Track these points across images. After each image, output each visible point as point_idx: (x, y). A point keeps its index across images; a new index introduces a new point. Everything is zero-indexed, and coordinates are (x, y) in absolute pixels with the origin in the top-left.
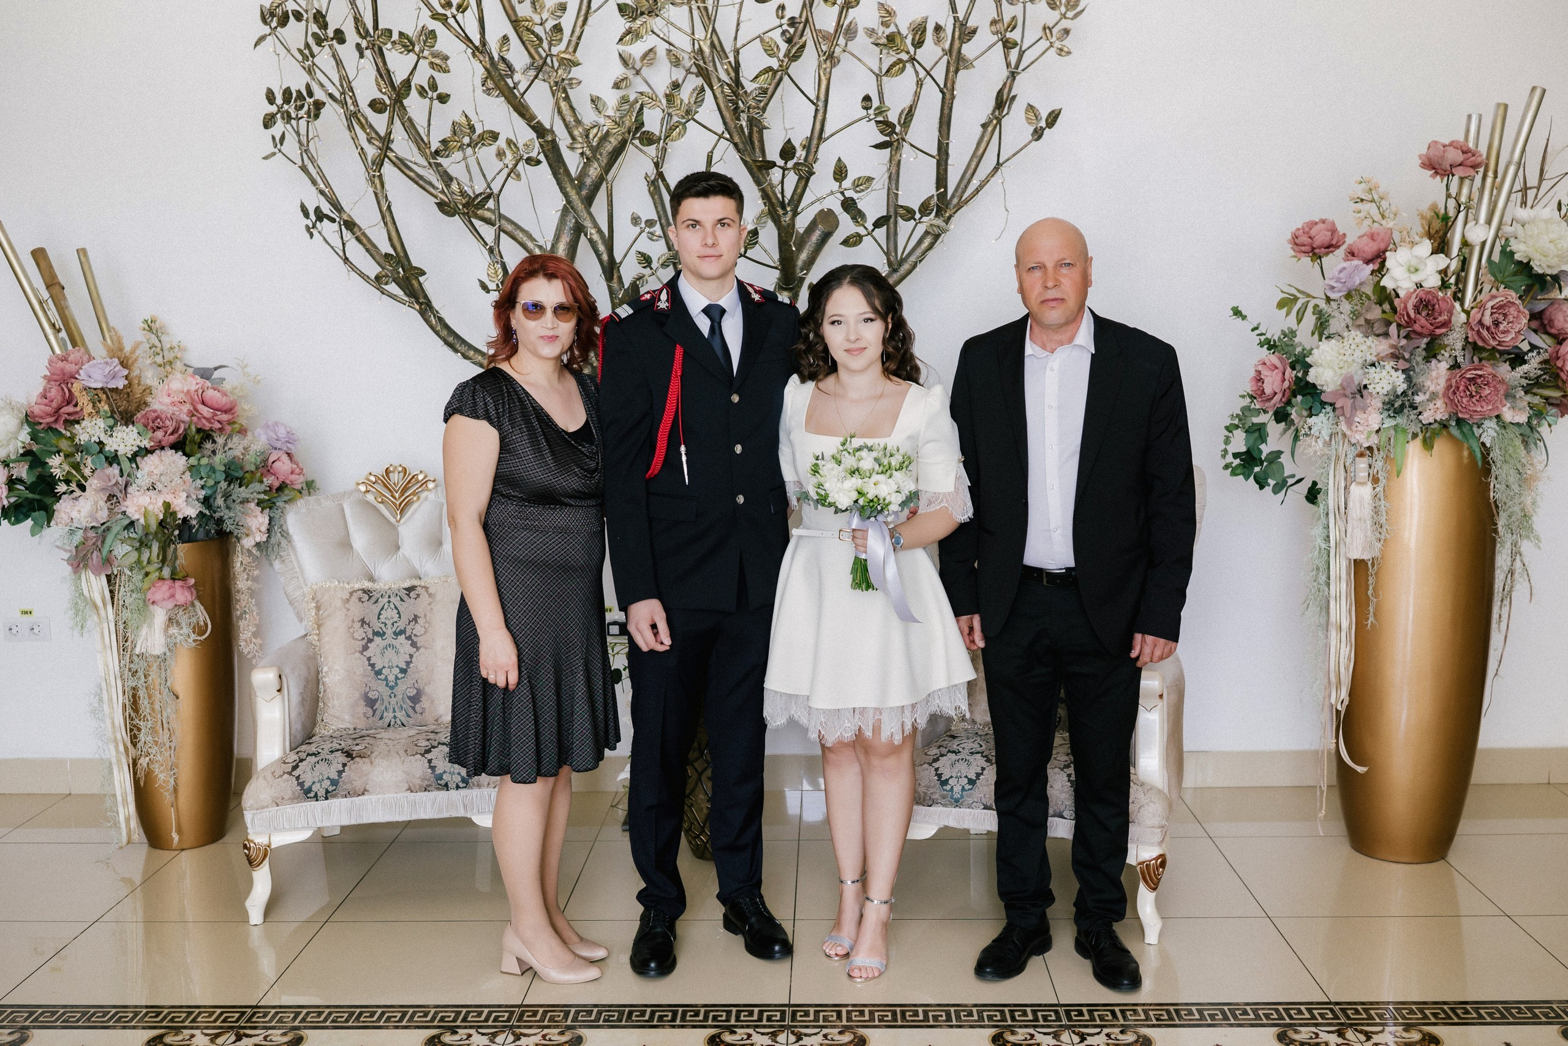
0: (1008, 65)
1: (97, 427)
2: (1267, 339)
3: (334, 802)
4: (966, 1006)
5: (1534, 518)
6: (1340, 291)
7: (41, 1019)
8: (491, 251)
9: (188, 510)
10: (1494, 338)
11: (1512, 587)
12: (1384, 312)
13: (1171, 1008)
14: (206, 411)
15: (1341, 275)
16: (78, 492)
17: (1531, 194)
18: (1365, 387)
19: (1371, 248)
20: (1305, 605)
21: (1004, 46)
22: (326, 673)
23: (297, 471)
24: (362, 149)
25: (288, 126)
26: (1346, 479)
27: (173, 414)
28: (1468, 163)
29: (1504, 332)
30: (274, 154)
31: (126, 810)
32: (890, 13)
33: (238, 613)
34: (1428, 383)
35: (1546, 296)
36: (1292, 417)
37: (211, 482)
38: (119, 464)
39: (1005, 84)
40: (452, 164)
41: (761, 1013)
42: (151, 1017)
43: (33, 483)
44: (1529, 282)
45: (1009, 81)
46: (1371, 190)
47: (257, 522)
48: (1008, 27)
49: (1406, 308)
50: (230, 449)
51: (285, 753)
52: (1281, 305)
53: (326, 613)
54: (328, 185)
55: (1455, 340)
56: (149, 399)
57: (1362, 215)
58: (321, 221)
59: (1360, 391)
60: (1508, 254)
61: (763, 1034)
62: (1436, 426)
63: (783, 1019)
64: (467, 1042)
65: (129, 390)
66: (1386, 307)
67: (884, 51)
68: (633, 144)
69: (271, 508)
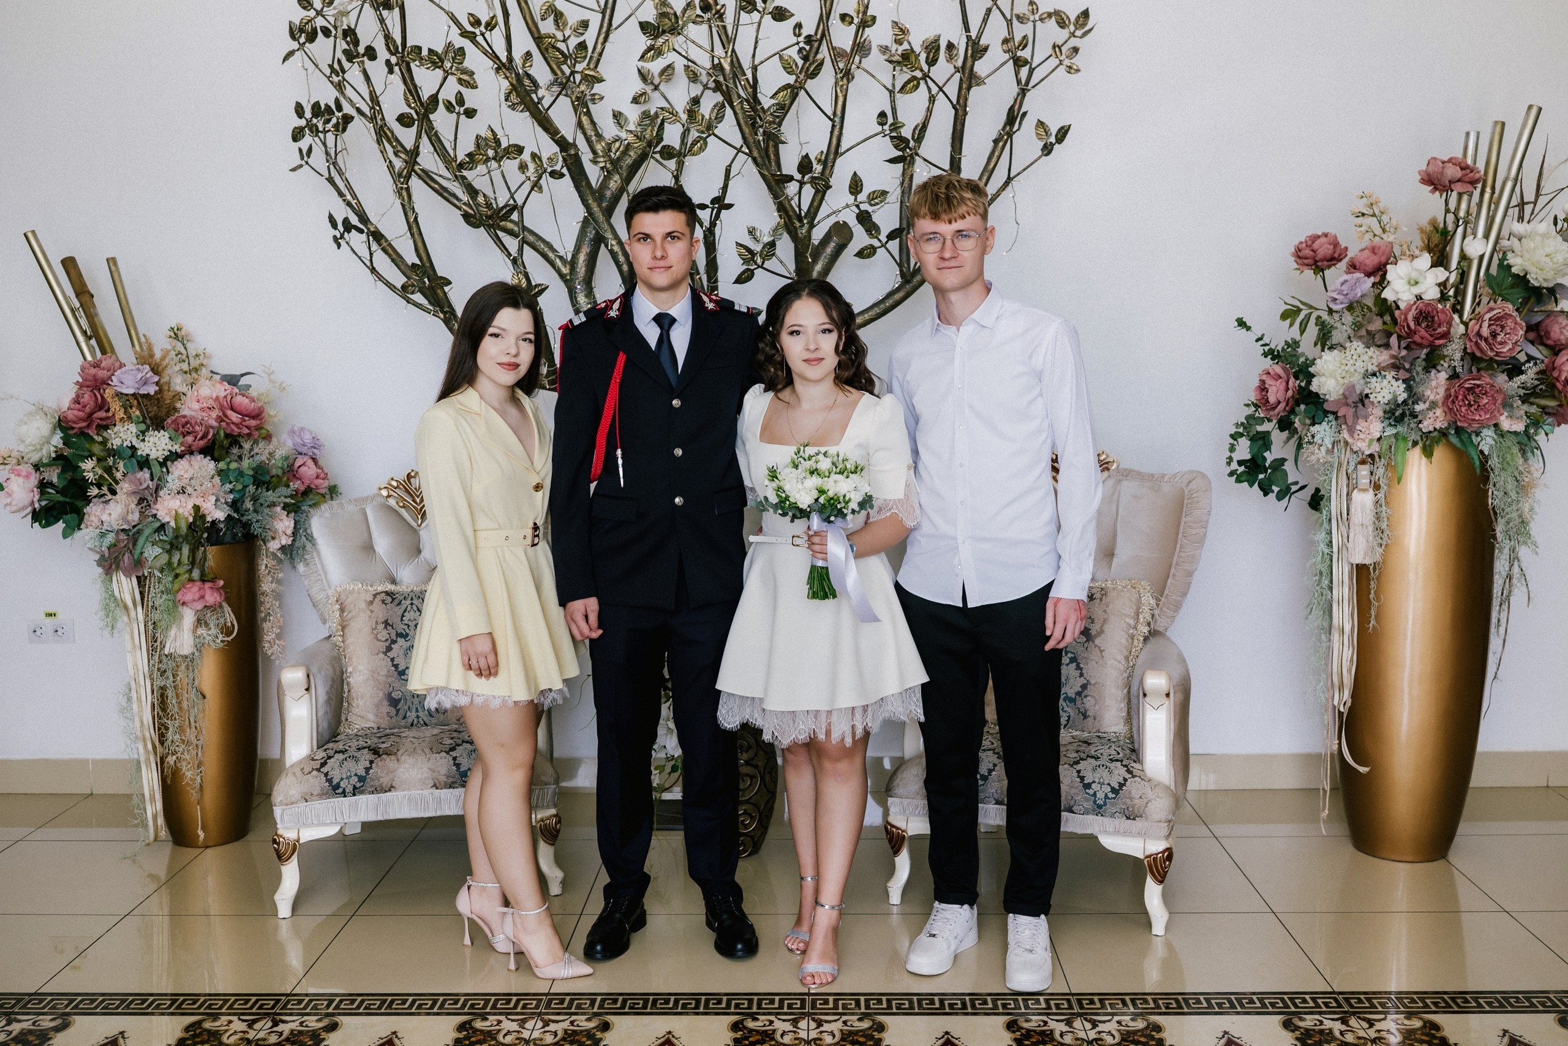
0: (1019, 82)
1: (129, 432)
2: (1271, 349)
3: (362, 799)
4: (980, 995)
5: (1532, 525)
6: (1342, 303)
7: (81, 1006)
8: (514, 261)
9: (217, 514)
10: (1492, 349)
11: (1510, 592)
12: (1385, 323)
13: (1180, 997)
14: (235, 417)
15: (1344, 287)
16: (109, 496)
17: (1528, 209)
18: (1367, 396)
19: (1372, 261)
20: (1309, 610)
21: (1015, 64)
22: (350, 673)
23: (322, 475)
24: (390, 162)
25: (316, 139)
26: (1348, 485)
27: (203, 419)
28: (1467, 179)
29: (1501, 343)
30: (301, 166)
31: (154, 808)
32: (904, 31)
33: (263, 615)
34: (1428, 393)
35: (1543, 309)
36: (1296, 425)
37: (239, 487)
38: (149, 468)
39: (1016, 100)
40: (477, 176)
41: (781, 1001)
42: (188, 1004)
43: (64, 487)
44: (1526, 295)
45: (1019, 98)
46: (1372, 204)
47: (284, 524)
48: (1019, 46)
49: (1406, 319)
50: (257, 454)
51: (312, 750)
52: (1284, 316)
53: (350, 615)
54: (355, 197)
55: (1454, 350)
56: (178, 405)
57: (1363, 229)
58: (349, 232)
59: (1361, 401)
60: (1505, 268)
61: (784, 1021)
62: (1436, 434)
63: (803, 1007)
64: (497, 1028)
65: (159, 396)
66: (1387, 318)
67: (898, 68)
68: (653, 158)
69: (296, 512)
